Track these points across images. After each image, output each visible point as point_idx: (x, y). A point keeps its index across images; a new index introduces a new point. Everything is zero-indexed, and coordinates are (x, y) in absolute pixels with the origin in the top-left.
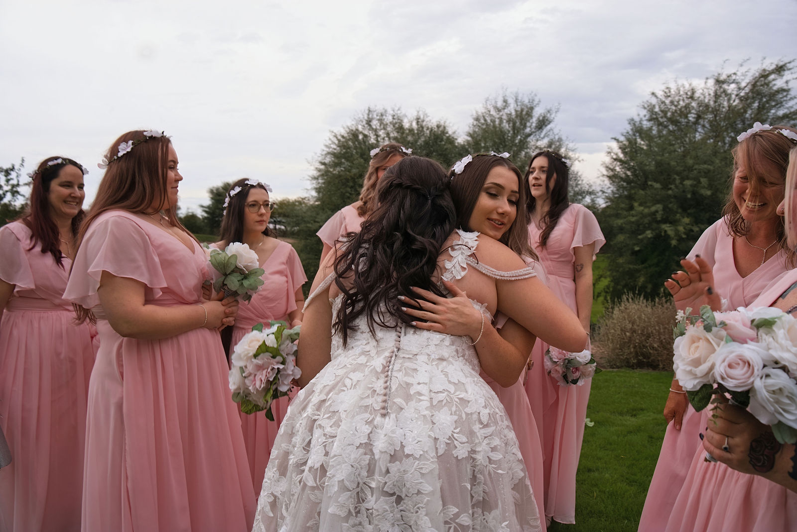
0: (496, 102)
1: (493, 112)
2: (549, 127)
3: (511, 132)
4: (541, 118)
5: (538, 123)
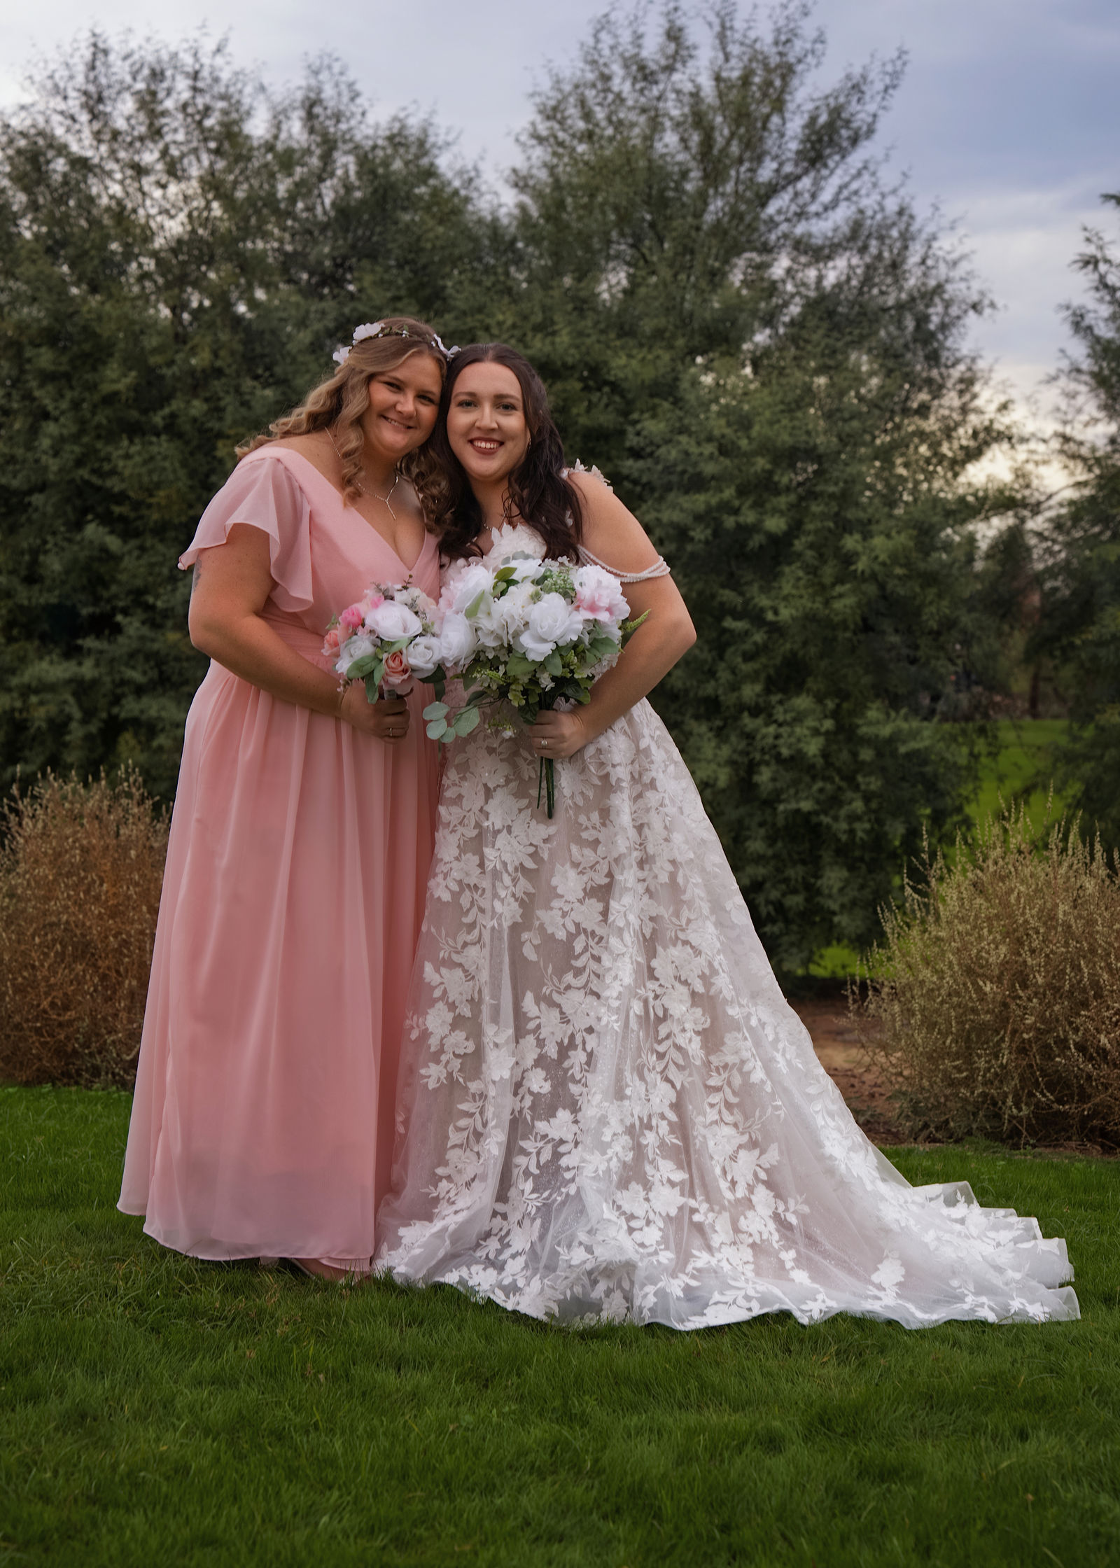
0: (638, 38)
1: (621, 84)
2: (856, 159)
3: (696, 174)
4: (823, 118)
5: (808, 140)
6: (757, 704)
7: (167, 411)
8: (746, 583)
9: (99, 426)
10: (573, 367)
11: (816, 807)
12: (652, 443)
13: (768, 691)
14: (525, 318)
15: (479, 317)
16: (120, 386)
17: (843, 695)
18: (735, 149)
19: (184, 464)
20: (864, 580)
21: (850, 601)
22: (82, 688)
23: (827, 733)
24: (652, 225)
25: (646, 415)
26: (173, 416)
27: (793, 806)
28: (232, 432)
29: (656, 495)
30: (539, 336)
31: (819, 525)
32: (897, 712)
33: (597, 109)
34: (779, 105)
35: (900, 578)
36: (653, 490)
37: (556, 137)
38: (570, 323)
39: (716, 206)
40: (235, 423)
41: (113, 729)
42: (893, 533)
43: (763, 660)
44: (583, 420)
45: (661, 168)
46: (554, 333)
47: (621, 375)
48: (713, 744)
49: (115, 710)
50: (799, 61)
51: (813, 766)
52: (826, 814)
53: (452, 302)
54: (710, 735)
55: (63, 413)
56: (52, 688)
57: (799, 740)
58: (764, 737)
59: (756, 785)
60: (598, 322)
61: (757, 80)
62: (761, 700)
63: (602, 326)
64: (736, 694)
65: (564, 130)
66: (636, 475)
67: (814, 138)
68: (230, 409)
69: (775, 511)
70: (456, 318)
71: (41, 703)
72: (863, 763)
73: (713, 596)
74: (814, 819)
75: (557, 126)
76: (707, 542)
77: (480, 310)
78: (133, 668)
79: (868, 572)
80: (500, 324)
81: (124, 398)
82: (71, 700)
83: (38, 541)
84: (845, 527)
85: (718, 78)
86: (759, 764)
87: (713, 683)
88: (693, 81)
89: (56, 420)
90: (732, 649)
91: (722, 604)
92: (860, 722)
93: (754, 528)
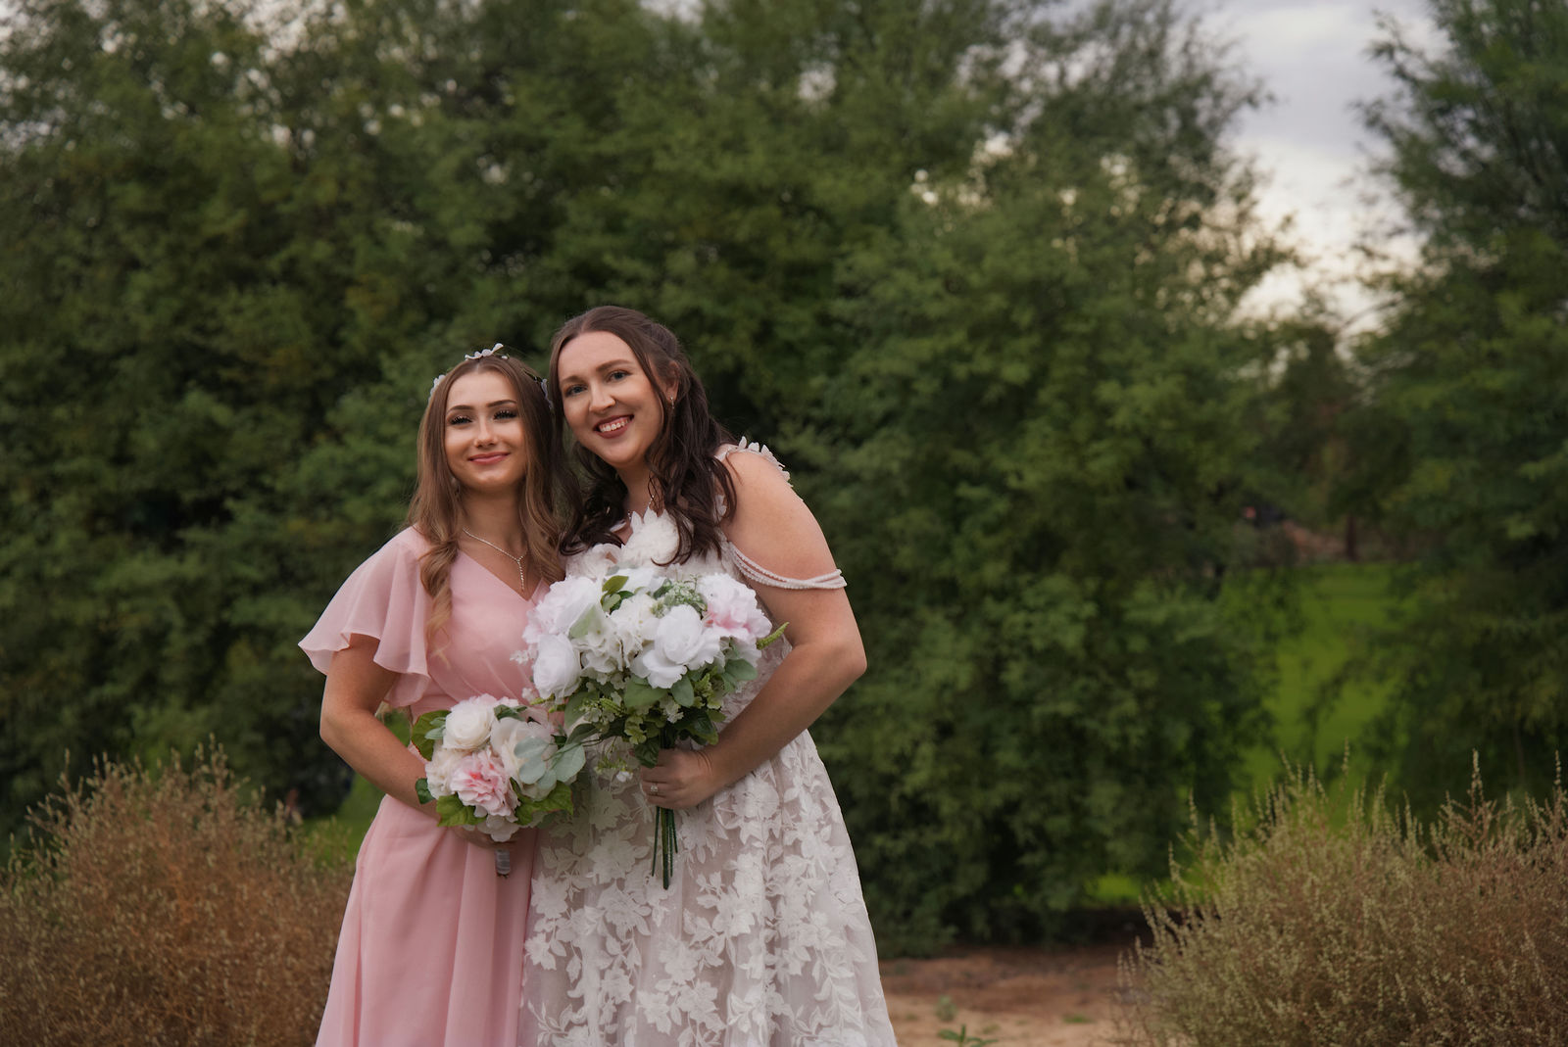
6: (1003, 586)
7: (284, 254)
8: (983, 442)
9: (201, 275)
10: (771, 191)
11: (1080, 709)
12: (866, 279)
13: (1015, 570)
14: (712, 134)
15: (655, 134)
16: (227, 228)
17: (1105, 572)
19: (307, 317)
20: (1126, 436)
21: (1108, 460)
22: (184, 591)
23: (1089, 621)
24: (860, 18)
25: (859, 246)
26: (293, 261)
27: (1050, 708)
28: (363, 278)
29: (873, 340)
30: (729, 155)
31: (1069, 371)
35: (1168, 432)
36: (869, 334)
38: (765, 138)
40: (368, 266)
41: (223, 637)
42: (1159, 380)
43: (1008, 533)
44: (784, 254)
46: (747, 152)
47: (828, 199)
48: (950, 636)
49: (226, 615)
51: (1073, 660)
52: (1091, 718)
53: (626, 118)
54: (947, 624)
55: (156, 260)
56: (147, 591)
57: (1055, 629)
58: (1013, 625)
59: (1005, 685)
60: (800, 135)
62: (1007, 581)
63: (803, 140)
64: (977, 575)
66: (847, 316)
68: (361, 250)
69: (1016, 356)
70: (630, 136)
71: (134, 611)
72: (1135, 654)
73: (945, 458)
74: (1078, 724)
76: (934, 395)
77: (658, 126)
78: (248, 563)
79: (1130, 426)
80: (681, 143)
81: (231, 241)
82: (170, 603)
84: (1100, 372)
86: (1008, 659)
87: (949, 562)
89: (148, 268)
90: (970, 520)
91: (955, 467)
93: (991, 378)
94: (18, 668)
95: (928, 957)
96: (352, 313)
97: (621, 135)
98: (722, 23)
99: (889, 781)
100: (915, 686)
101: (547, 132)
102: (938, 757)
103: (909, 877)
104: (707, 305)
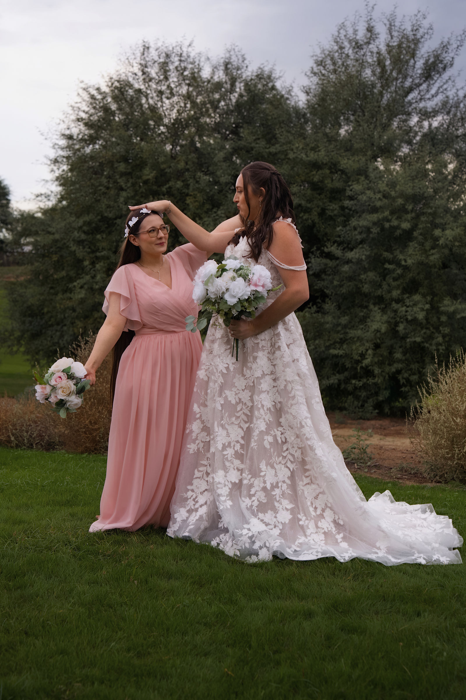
0: (356, 31)
1: (349, 50)
2: (446, 76)
4: (432, 60)
5: (426, 69)
6: (399, 299)
7: (167, 186)
8: (394, 250)
9: (142, 192)
10: (326, 164)
11: (423, 340)
12: (356, 194)
13: (403, 293)
14: (308, 145)
15: (289, 145)
16: (150, 177)
17: (434, 294)
18: (394, 74)
20: (443, 248)
21: (437, 256)
23: (427, 310)
24: (360, 107)
25: (354, 183)
26: (170, 188)
27: (413, 339)
28: (192, 194)
29: (358, 215)
30: (313, 152)
31: (424, 225)
32: (457, 302)
33: (339, 60)
34: (413, 56)
35: (458, 246)
36: (357, 213)
37: (321, 72)
38: (325, 147)
39: (386, 97)
40: (194, 190)
42: (455, 228)
43: (401, 280)
44: (330, 185)
45: (364, 82)
46: (319, 151)
47: (345, 167)
48: (380, 315)
50: (422, 37)
51: (421, 323)
52: (427, 343)
53: (279, 140)
54: (379, 311)
55: (128, 188)
57: (415, 313)
58: (401, 311)
59: (397, 331)
60: (337, 146)
61: (404, 45)
62: (400, 297)
63: (338, 147)
64: (390, 295)
65: (325, 70)
66: (350, 207)
67: (427, 68)
68: (192, 184)
69: (406, 220)
70: (280, 146)
72: (442, 322)
73: (381, 255)
74: (422, 345)
75: (322, 68)
76: (378, 233)
77: (290, 142)
79: (444, 244)
80: (297, 148)
81: (151, 181)
83: (119, 238)
84: (436, 226)
85: (388, 46)
86: (398, 323)
87: (381, 290)
88: (378, 47)
89: (126, 190)
90: (388, 276)
91: (384, 258)
92: (441, 305)
93: (397, 227)
94: (86, 317)
95: (368, 420)
96: (188, 205)
97: (277, 146)
98: (313, 108)
99: (358, 362)
100: (368, 331)
101: (253, 145)
102: (374, 355)
103: (363, 394)
104: (303, 203)
